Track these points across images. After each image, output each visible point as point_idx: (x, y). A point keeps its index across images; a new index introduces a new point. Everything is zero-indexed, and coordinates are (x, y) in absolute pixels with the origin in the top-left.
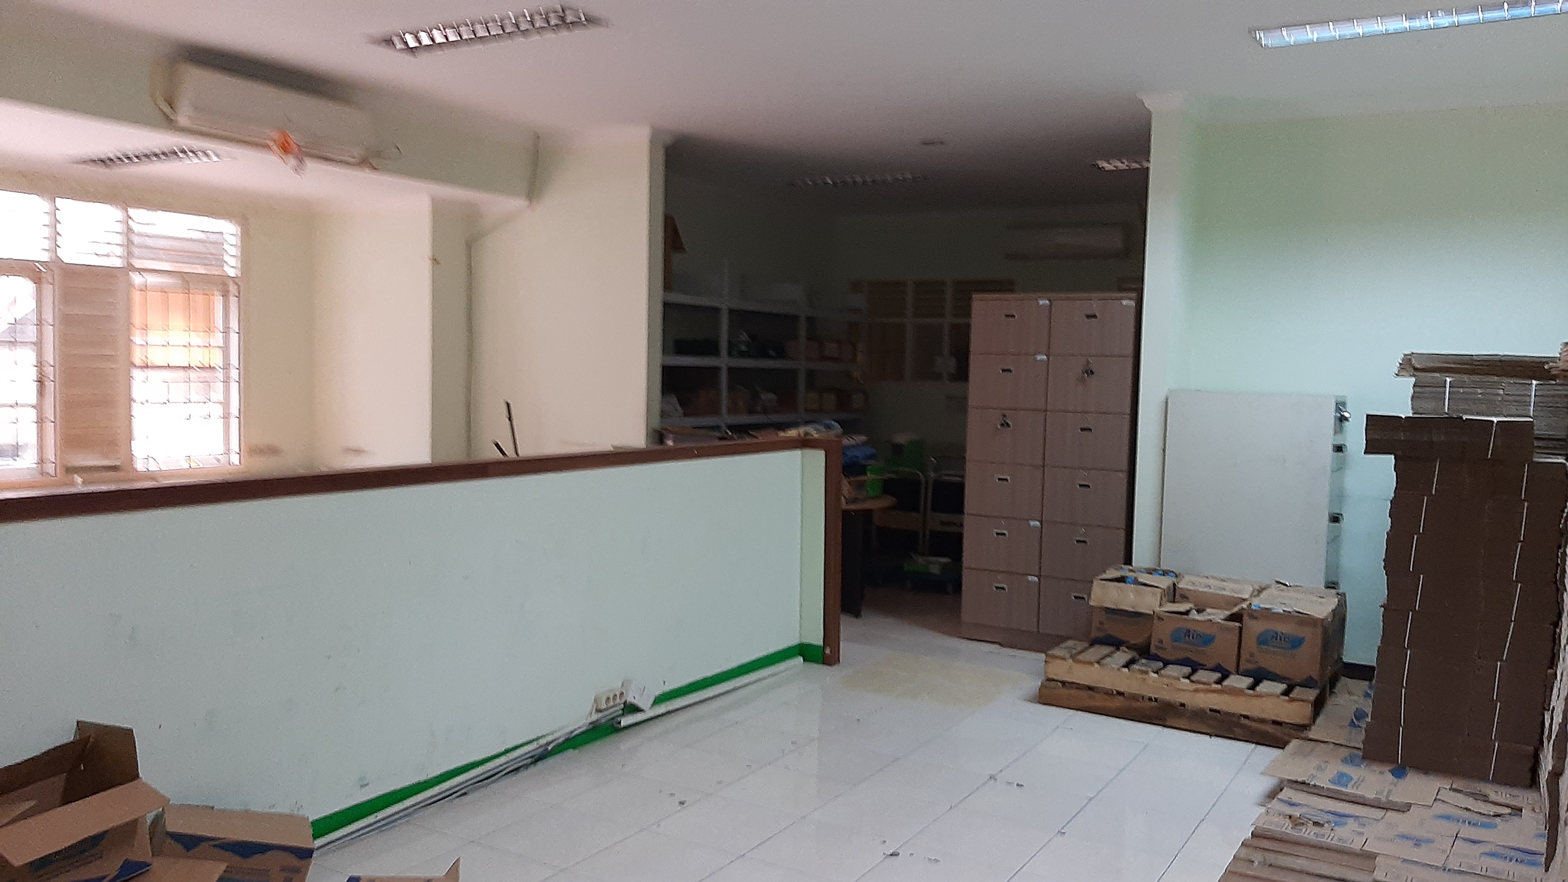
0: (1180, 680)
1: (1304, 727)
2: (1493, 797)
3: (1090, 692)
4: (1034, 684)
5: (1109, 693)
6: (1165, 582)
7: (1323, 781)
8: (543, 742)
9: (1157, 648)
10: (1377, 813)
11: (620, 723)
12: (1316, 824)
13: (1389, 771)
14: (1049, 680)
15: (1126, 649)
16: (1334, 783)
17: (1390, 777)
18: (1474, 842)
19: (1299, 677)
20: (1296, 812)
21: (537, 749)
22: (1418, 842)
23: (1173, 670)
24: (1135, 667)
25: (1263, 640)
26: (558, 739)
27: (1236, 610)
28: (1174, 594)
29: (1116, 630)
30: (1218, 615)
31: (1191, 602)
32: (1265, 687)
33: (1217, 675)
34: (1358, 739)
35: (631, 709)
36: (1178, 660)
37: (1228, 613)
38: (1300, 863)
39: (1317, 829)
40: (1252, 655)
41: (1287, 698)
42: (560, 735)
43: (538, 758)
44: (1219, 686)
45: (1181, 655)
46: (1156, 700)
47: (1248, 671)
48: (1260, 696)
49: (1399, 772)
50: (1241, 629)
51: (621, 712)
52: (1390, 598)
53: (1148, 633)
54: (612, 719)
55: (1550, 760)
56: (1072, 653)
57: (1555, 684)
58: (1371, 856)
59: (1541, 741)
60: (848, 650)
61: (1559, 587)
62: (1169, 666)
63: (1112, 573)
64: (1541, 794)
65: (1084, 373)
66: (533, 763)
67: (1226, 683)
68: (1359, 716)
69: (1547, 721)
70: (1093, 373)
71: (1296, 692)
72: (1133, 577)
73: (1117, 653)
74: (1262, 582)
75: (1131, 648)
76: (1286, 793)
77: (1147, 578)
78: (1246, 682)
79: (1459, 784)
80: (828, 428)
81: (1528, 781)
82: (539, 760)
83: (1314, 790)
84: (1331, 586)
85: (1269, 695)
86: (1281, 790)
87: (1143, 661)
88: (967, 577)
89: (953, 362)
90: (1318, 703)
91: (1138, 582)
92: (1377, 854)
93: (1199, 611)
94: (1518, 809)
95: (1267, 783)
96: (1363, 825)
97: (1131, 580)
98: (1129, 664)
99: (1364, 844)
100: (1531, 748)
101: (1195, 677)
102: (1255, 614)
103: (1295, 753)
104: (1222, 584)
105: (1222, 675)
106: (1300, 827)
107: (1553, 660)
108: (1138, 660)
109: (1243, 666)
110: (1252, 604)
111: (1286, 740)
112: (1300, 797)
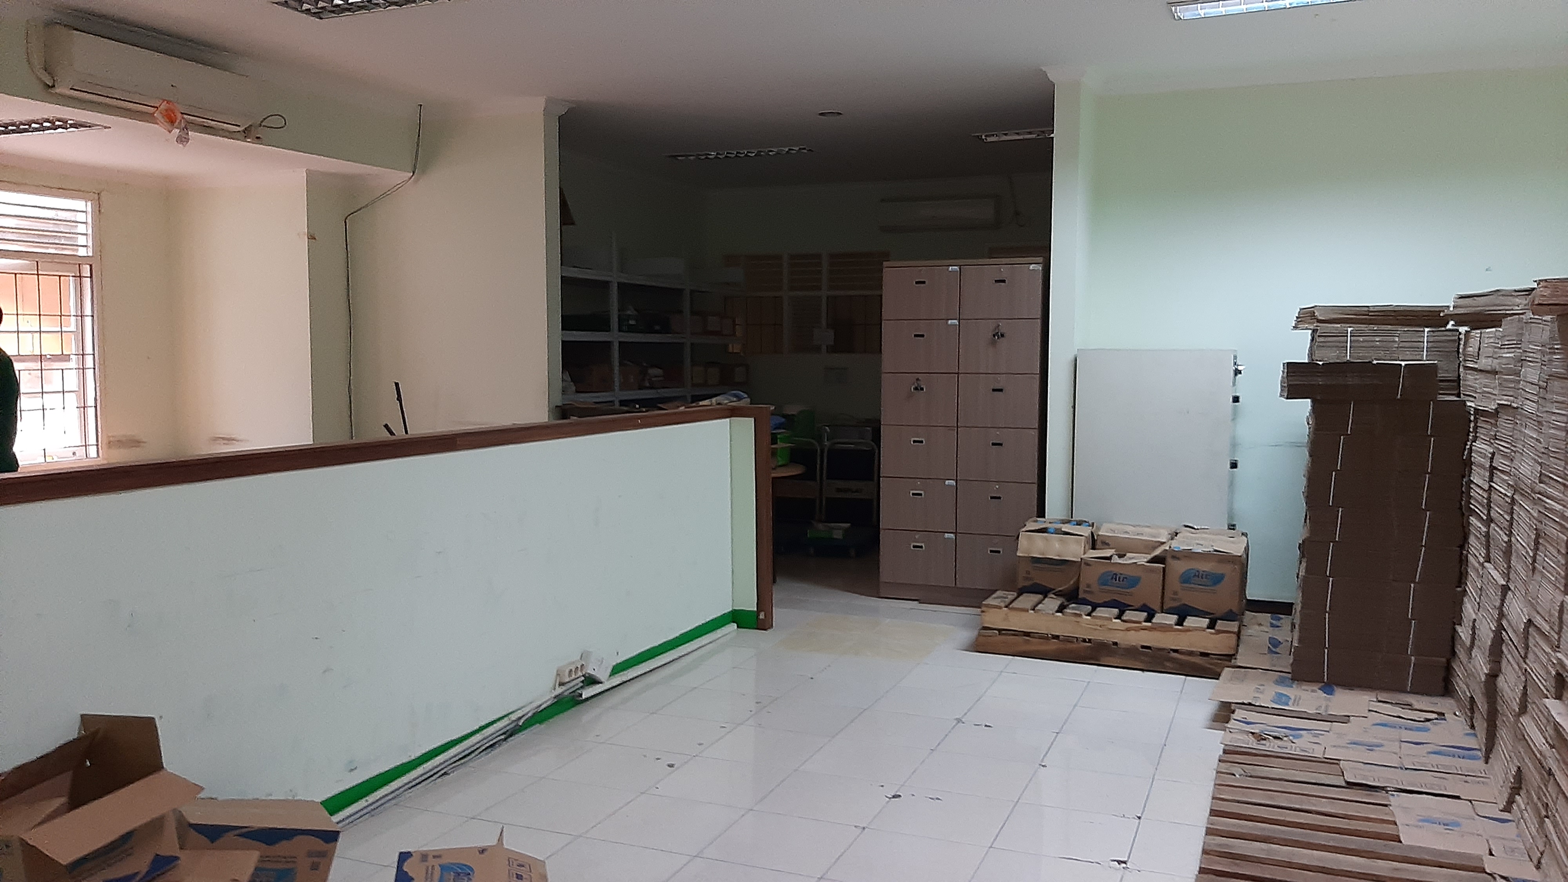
0: (1112, 621)
1: (1230, 657)
2: (1417, 706)
3: (1027, 637)
4: (967, 635)
5: (1044, 637)
6: (1086, 531)
7: (1266, 700)
8: (514, 717)
9: (1085, 592)
10: (1326, 725)
11: (581, 695)
12: (1275, 738)
13: (1320, 689)
14: (985, 628)
15: (1054, 596)
16: (1276, 703)
17: (1321, 694)
18: (1418, 744)
19: (1220, 611)
20: (1256, 729)
21: (508, 725)
22: (1371, 747)
23: (1101, 612)
24: (1068, 611)
25: (1186, 578)
26: (527, 714)
27: (1157, 552)
28: (1094, 543)
29: (1044, 579)
30: (1142, 559)
31: (1112, 548)
32: (1190, 622)
33: (1144, 615)
34: (1286, 662)
35: (591, 681)
36: (1106, 602)
37: (1149, 557)
38: (1279, 773)
39: (1278, 742)
40: (1175, 593)
41: (1213, 631)
42: (529, 710)
43: (510, 733)
44: (1149, 624)
45: (1107, 598)
46: (1090, 640)
47: (1170, 608)
48: (1188, 630)
49: (1328, 688)
50: (1164, 570)
51: (581, 685)
52: (1313, 531)
53: (1075, 579)
54: (574, 692)
55: (1481, 664)
56: (1005, 602)
57: (1466, 600)
58: (1335, 762)
59: (1454, 653)
60: (778, 614)
61: (1464, 512)
62: (1098, 609)
63: (1031, 525)
64: (1458, 700)
65: (994, 336)
66: (505, 739)
67: (1154, 621)
68: (1275, 643)
69: (1463, 633)
70: (1002, 335)
71: (1220, 625)
72: (1052, 527)
73: (1046, 599)
74: (1174, 527)
75: (1059, 594)
76: (1239, 714)
77: (1066, 528)
78: (1172, 619)
79: (1383, 696)
80: (740, 399)
81: (1447, 689)
82: (511, 736)
83: (1262, 710)
84: (1232, 527)
85: (1196, 629)
86: (1233, 712)
87: (1073, 605)
88: (885, 538)
89: (831, 333)
90: (1238, 634)
91: (1059, 532)
92: (1339, 760)
93: (1121, 556)
94: (1443, 714)
95: (1208, 709)
96: (1316, 736)
97: (1049, 530)
98: (1061, 609)
99: (1324, 752)
100: (1444, 660)
101: (1124, 618)
102: (1177, 555)
103: (1231, 680)
104: (1139, 530)
105: (1149, 614)
106: (1264, 742)
107: (1461, 578)
108: (1068, 605)
109: (1168, 604)
110: (1170, 547)
111: (1219, 670)
112: (1252, 716)
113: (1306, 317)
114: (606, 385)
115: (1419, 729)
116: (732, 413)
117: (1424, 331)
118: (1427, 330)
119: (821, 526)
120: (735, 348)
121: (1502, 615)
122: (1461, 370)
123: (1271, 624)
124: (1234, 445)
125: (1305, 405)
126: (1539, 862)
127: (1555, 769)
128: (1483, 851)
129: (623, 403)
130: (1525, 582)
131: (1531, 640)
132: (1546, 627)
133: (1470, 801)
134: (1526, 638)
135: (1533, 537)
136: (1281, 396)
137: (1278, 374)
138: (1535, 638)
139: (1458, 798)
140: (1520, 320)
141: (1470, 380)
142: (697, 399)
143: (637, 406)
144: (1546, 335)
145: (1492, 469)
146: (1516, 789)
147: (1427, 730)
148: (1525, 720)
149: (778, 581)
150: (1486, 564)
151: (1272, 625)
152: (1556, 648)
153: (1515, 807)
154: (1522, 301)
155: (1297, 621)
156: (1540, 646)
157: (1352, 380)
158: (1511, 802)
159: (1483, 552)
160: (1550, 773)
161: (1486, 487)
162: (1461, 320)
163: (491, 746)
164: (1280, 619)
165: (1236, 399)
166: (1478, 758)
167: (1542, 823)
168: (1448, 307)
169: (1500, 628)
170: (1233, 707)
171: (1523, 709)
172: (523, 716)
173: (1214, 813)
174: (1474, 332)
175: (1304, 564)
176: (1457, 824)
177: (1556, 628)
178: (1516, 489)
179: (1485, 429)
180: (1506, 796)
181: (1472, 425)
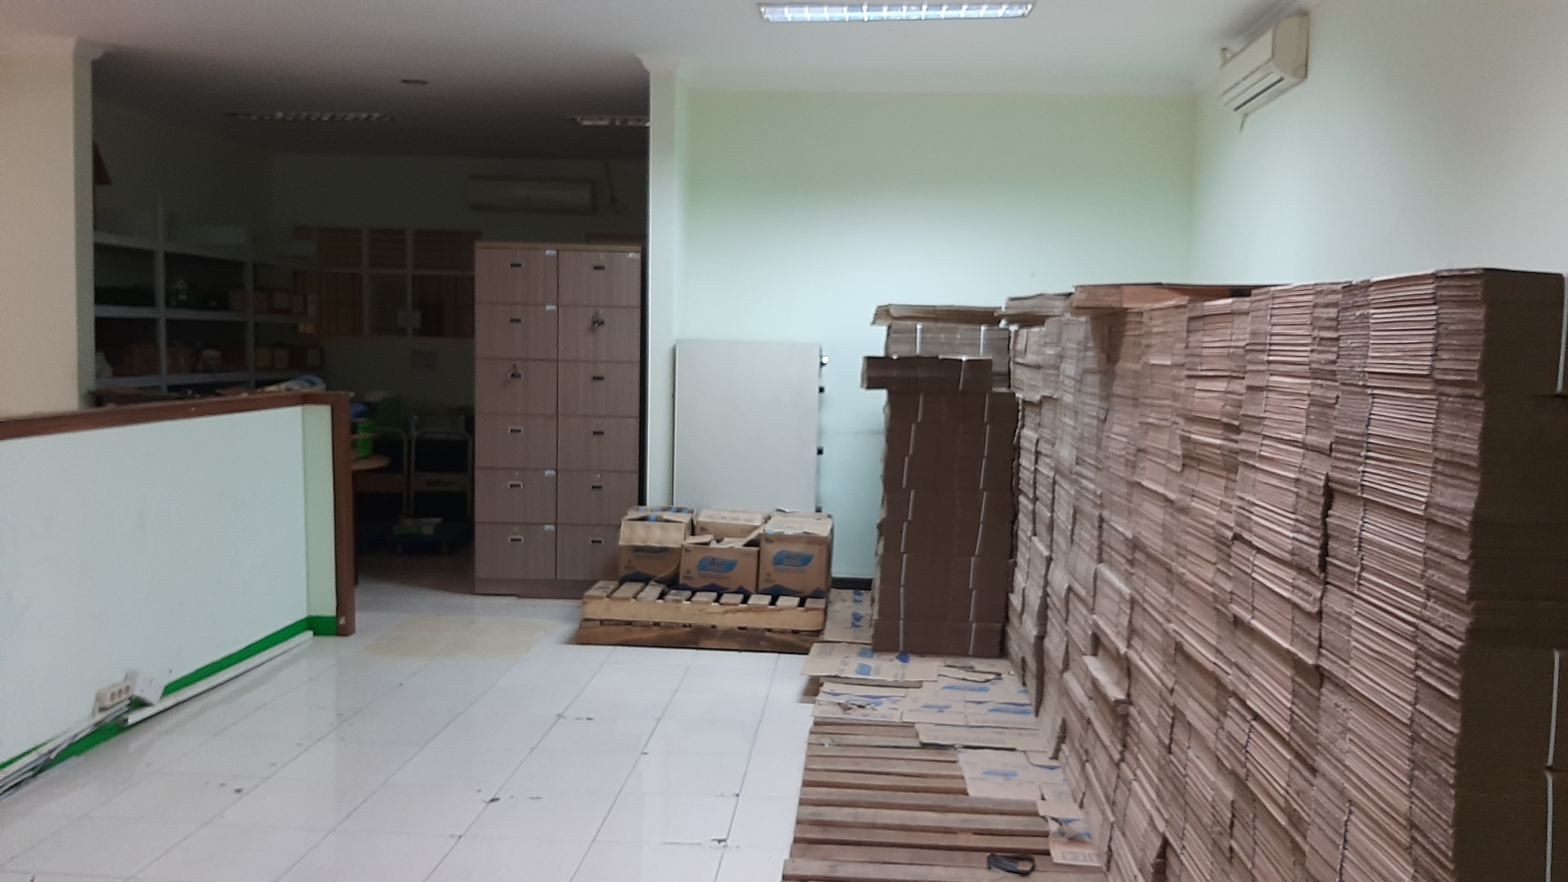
0: (710, 604)
1: (818, 633)
2: (978, 667)
3: (628, 627)
4: (569, 628)
5: (645, 625)
6: (685, 518)
7: (850, 672)
8: (44, 750)
9: (685, 577)
10: (902, 691)
11: (127, 720)
12: (860, 706)
13: (897, 657)
14: (586, 620)
15: (655, 583)
16: (860, 674)
17: (898, 662)
18: (980, 703)
19: (809, 590)
20: (842, 700)
21: (38, 759)
22: (941, 709)
23: (700, 597)
24: (669, 597)
25: (779, 560)
26: (60, 745)
27: (752, 536)
28: (693, 529)
29: (644, 567)
30: (738, 543)
31: (710, 534)
32: (782, 601)
33: (740, 597)
34: (867, 635)
35: (138, 704)
36: (705, 587)
37: (745, 540)
38: (860, 740)
39: (862, 711)
40: (769, 575)
41: (802, 609)
42: (63, 741)
43: (39, 770)
44: (745, 606)
45: (706, 583)
46: (690, 625)
47: (765, 589)
48: (780, 610)
49: (904, 657)
50: (759, 552)
51: (126, 709)
52: (889, 512)
53: (676, 566)
54: (118, 717)
55: (1030, 628)
56: (605, 592)
57: (1017, 570)
58: (910, 725)
59: (1007, 619)
60: (361, 618)
61: (1014, 492)
62: (698, 594)
63: (633, 514)
64: (1012, 661)
65: (594, 323)
66: (34, 776)
67: (750, 602)
68: (857, 618)
69: (1015, 600)
70: (602, 323)
71: (809, 603)
72: (653, 515)
73: (648, 587)
74: (767, 511)
75: (659, 582)
76: (827, 687)
77: (667, 516)
78: (766, 600)
79: (950, 661)
80: (313, 384)
81: (1002, 652)
82: (40, 772)
83: (847, 681)
84: (818, 510)
85: (789, 608)
86: (822, 685)
87: (674, 591)
88: (479, 531)
89: (417, 316)
90: (825, 611)
91: (659, 520)
92: (914, 723)
93: (718, 541)
94: (999, 675)
95: (799, 684)
96: (894, 702)
97: (651, 519)
98: (662, 596)
99: (901, 717)
100: (999, 625)
101: (722, 600)
102: (770, 539)
103: (818, 655)
104: (735, 515)
105: (745, 596)
106: (849, 711)
107: (1013, 551)
108: (669, 591)
109: (762, 586)
110: (764, 531)
111: (807, 645)
112: (838, 688)
113: (883, 313)
114: (151, 368)
115: (980, 690)
116: (305, 400)
117: (980, 330)
118: (983, 328)
119: (409, 522)
120: (307, 328)
121: (1047, 583)
122: (1011, 363)
123: (854, 598)
124: (820, 433)
125: (882, 395)
126: (1082, 802)
127: (1093, 717)
128: (1035, 797)
129: (172, 388)
130: (1065, 554)
131: (1071, 606)
132: (1083, 592)
133: (1024, 752)
134: (1067, 603)
135: (1072, 512)
136: (862, 386)
137: (859, 367)
138: (1075, 603)
139: (1013, 750)
140: (1059, 321)
141: (1020, 374)
142: (262, 384)
143: (190, 392)
144: (1081, 334)
145: (1038, 454)
146: (1062, 739)
147: (985, 690)
148: (1068, 676)
149: (360, 582)
150: (1033, 538)
151: (855, 601)
152: (1092, 611)
153: (1061, 754)
154: (1061, 304)
155: (877, 596)
156: (1079, 610)
157: (922, 373)
158: (1058, 750)
159: (1031, 527)
160: (1089, 722)
161: (1033, 468)
162: (1012, 319)
163: (16, 785)
164: (861, 594)
165: (821, 390)
166: (1028, 713)
167: (1083, 767)
168: (1000, 308)
169: (1046, 595)
170: (822, 680)
171: (1066, 667)
172: (55, 749)
173: (806, 784)
174: (1024, 332)
175: (882, 543)
176: (1014, 774)
177: (1092, 593)
178: (1057, 471)
179: (1031, 418)
180: (1053, 745)
181: (1020, 414)
